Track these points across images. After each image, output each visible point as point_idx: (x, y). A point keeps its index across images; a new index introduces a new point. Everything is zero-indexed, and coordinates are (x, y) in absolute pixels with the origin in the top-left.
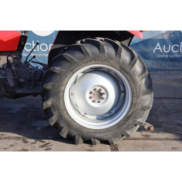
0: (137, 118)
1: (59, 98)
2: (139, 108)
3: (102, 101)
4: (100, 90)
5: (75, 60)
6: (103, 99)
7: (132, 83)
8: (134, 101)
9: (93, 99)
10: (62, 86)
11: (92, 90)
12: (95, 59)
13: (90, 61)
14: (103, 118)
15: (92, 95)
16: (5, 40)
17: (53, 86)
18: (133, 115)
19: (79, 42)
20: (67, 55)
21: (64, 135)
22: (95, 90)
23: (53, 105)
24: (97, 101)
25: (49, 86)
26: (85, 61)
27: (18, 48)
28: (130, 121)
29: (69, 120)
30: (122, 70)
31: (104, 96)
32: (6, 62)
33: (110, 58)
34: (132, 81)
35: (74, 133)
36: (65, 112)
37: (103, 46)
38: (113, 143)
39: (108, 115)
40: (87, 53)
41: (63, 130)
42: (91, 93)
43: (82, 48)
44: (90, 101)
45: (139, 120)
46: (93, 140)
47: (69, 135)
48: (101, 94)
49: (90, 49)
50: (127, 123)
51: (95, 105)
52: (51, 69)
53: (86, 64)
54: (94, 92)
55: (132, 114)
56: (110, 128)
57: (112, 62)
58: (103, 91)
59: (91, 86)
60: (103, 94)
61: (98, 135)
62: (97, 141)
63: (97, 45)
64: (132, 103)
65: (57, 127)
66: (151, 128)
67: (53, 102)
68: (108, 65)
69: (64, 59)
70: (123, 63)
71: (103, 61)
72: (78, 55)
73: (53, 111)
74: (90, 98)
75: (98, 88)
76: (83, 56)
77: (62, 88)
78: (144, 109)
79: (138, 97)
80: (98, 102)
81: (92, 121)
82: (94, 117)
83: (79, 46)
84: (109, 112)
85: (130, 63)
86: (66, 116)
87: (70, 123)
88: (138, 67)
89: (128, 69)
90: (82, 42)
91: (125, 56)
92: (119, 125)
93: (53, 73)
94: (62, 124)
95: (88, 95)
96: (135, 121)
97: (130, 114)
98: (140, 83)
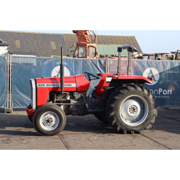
0: (151, 120)
1: (117, 111)
2: (152, 115)
3: (135, 113)
4: (134, 107)
5: (125, 93)
6: (135, 111)
7: (149, 104)
8: (150, 112)
9: (131, 112)
10: (119, 105)
11: (130, 107)
12: (133, 93)
13: (131, 93)
14: (133, 121)
15: (130, 110)
17: (115, 105)
18: (149, 119)
19: (124, 85)
20: (121, 91)
21: (118, 129)
22: (132, 107)
23: (114, 115)
24: (132, 112)
25: (113, 105)
26: (129, 94)
30: (145, 97)
31: (136, 110)
33: (139, 91)
34: (149, 102)
35: (123, 128)
36: (119, 118)
37: (137, 87)
38: (141, 133)
39: (136, 120)
40: (130, 90)
41: (118, 127)
42: (130, 109)
43: (128, 88)
44: (129, 113)
45: (152, 121)
46: (131, 131)
47: (120, 129)
48: (134, 109)
50: (147, 122)
51: (132, 115)
52: (114, 98)
55: (149, 118)
56: (139, 125)
57: (140, 94)
59: (130, 106)
60: (135, 109)
61: (134, 129)
62: (133, 132)
64: (149, 113)
65: (115, 126)
66: (153, 128)
67: (114, 113)
68: (139, 95)
69: (120, 93)
70: (145, 95)
71: (136, 94)
72: (126, 91)
73: (114, 118)
74: (130, 111)
75: (133, 106)
76: (128, 91)
77: (119, 106)
78: (154, 115)
79: (151, 110)
80: (133, 113)
82: (130, 121)
83: (124, 87)
84: (137, 119)
85: (148, 94)
86: (120, 120)
87: (122, 123)
88: (151, 97)
89: (147, 97)
90: (125, 85)
91: (146, 92)
92: (143, 124)
93: (115, 99)
94: (118, 124)
95: (128, 110)
96: (150, 121)
97: (148, 118)
98: (152, 103)
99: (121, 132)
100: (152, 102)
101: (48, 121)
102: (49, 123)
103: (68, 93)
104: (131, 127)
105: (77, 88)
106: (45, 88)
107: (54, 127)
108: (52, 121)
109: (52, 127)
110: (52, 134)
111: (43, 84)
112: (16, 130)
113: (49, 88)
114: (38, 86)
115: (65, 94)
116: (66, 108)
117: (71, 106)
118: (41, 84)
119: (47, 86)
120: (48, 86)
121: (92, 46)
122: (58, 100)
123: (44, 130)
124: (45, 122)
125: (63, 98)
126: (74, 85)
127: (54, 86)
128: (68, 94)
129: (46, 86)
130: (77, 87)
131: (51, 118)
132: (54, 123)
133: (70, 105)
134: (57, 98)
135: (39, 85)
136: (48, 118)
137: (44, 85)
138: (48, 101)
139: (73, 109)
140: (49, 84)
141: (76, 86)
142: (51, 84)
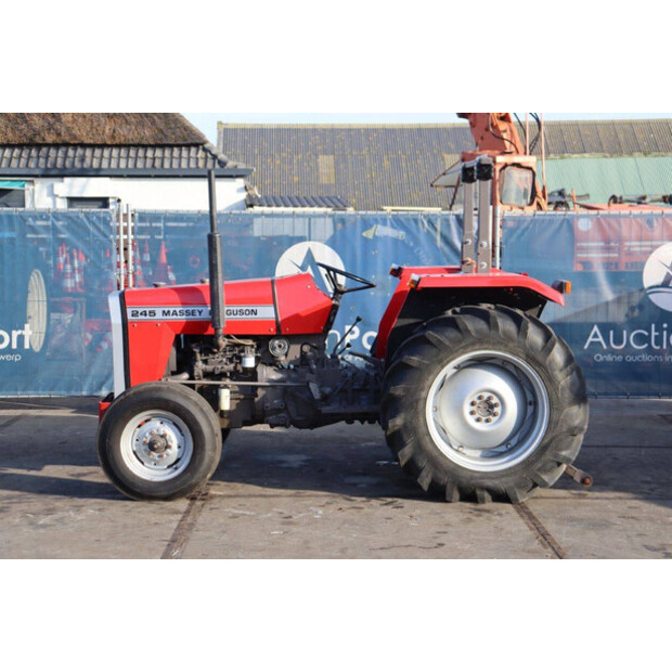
0: (561, 450)
1: (417, 413)
2: (564, 429)
3: (494, 419)
4: (489, 398)
5: (447, 343)
6: (495, 415)
7: (548, 384)
8: (555, 418)
9: (477, 416)
10: (422, 389)
11: (475, 399)
12: (481, 341)
13: (473, 344)
14: (493, 453)
15: (474, 408)
17: (407, 390)
18: (553, 444)
19: (449, 313)
20: (430, 334)
21: (425, 482)
22: (480, 398)
23: (405, 425)
24: (484, 418)
25: (398, 391)
26: (464, 344)
27: (324, 329)
28: (548, 456)
30: (531, 359)
31: (497, 410)
32: (298, 356)
33: (508, 337)
34: (549, 379)
35: (444, 479)
36: (427, 438)
37: (495, 318)
39: (503, 449)
40: (467, 331)
41: (424, 473)
42: (473, 404)
43: (459, 322)
44: (471, 420)
45: (564, 453)
46: (478, 492)
47: (433, 484)
48: (492, 406)
49: (472, 324)
50: (543, 458)
51: (478, 426)
52: (404, 360)
53: (465, 350)
54: (478, 401)
55: (551, 441)
56: (510, 468)
57: (511, 345)
58: (495, 400)
59: (473, 392)
60: (496, 405)
61: (489, 483)
62: (486, 495)
63: (485, 316)
64: (550, 422)
65: (412, 469)
66: (588, 481)
67: (405, 419)
68: (505, 351)
69: (427, 342)
70: (532, 348)
71: (496, 344)
72: (452, 333)
73: (405, 437)
74: (472, 413)
75: (486, 395)
76: (459, 335)
77: (423, 394)
78: (573, 432)
79: (560, 410)
80: (487, 421)
81: (475, 459)
82: (478, 453)
83: (449, 318)
84: (506, 442)
85: (543, 348)
86: (430, 446)
87: (437, 460)
88: (558, 355)
89: (540, 358)
90: (454, 312)
91: (535, 336)
92: (527, 463)
93: (408, 367)
94: (422, 463)
95: (467, 408)
96: (556, 456)
97: (546, 441)
98: (563, 383)
99: (437, 494)
100: (563, 380)
101: (151, 446)
102: (155, 455)
103: (250, 342)
104: (477, 475)
105: (278, 326)
106: (154, 324)
107: (176, 469)
108: (168, 447)
109: (169, 467)
110: (165, 493)
111: (148, 310)
112: (73, 475)
113: (171, 324)
114: (129, 317)
115: (238, 345)
116: (242, 397)
117: (261, 393)
118: (140, 310)
119: (165, 317)
120: (168, 317)
121: (518, 165)
122: (209, 368)
123: (139, 478)
124: (143, 448)
125: (231, 360)
126: (266, 313)
127: (191, 317)
128: (252, 346)
129: (159, 316)
130: (280, 319)
131: (163, 436)
132: (174, 452)
133: (256, 387)
134: (205, 362)
135: (135, 314)
136: (151, 434)
137: (153, 313)
138: (173, 373)
139: (268, 404)
140: (172, 310)
141: (274, 316)
142: (178, 310)
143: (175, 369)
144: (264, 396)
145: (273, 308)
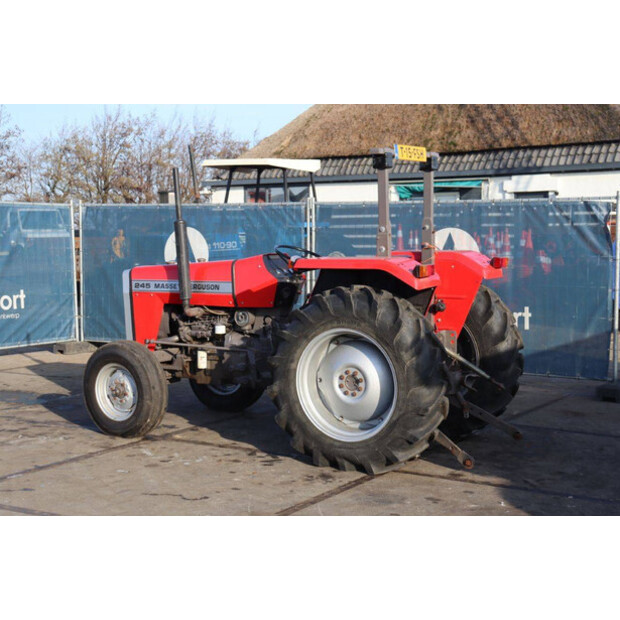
2: (411, 409)
3: (358, 394)
4: (355, 373)
5: (311, 320)
6: (359, 390)
7: (395, 363)
8: (402, 396)
9: (345, 389)
10: (292, 361)
11: (343, 373)
12: (338, 319)
13: (331, 322)
15: (343, 382)
16: (254, 290)
17: (280, 361)
22: (347, 373)
23: (280, 393)
24: (350, 392)
25: (275, 361)
26: (324, 322)
27: (275, 304)
28: (397, 433)
29: (304, 420)
31: (362, 385)
32: (262, 326)
33: (361, 318)
34: (396, 359)
35: (311, 445)
37: (350, 298)
39: (375, 422)
40: (327, 309)
41: (296, 437)
42: (341, 378)
44: (339, 392)
46: (339, 460)
47: (306, 448)
48: (358, 381)
51: (347, 399)
53: (326, 327)
54: (345, 376)
55: (399, 419)
57: (363, 324)
58: (359, 376)
59: (341, 367)
60: (360, 381)
61: (345, 453)
62: (346, 464)
66: (469, 463)
67: (280, 386)
68: (359, 330)
70: (381, 327)
71: (351, 323)
72: (316, 312)
73: (281, 403)
74: (341, 386)
75: (352, 371)
76: (321, 313)
77: (293, 365)
79: (406, 389)
80: (353, 395)
82: (357, 425)
86: (300, 413)
87: (306, 427)
89: (388, 339)
94: (294, 427)
95: (336, 382)
97: (394, 419)
98: (408, 363)
100: (409, 360)
101: (116, 393)
102: (119, 400)
103: (222, 313)
104: (337, 444)
105: (235, 299)
106: (148, 294)
108: (125, 394)
111: (145, 283)
113: (160, 295)
114: (133, 288)
115: (211, 315)
117: (226, 356)
118: (141, 283)
119: (156, 289)
120: (158, 289)
122: (194, 333)
126: (226, 288)
127: (173, 290)
129: (152, 288)
130: (236, 293)
131: (122, 385)
132: (130, 399)
133: (223, 351)
134: (189, 327)
135: (137, 286)
138: (169, 335)
139: (232, 367)
140: (161, 283)
141: (231, 291)
142: (165, 284)
143: (169, 332)
144: (229, 359)
145: (230, 285)
